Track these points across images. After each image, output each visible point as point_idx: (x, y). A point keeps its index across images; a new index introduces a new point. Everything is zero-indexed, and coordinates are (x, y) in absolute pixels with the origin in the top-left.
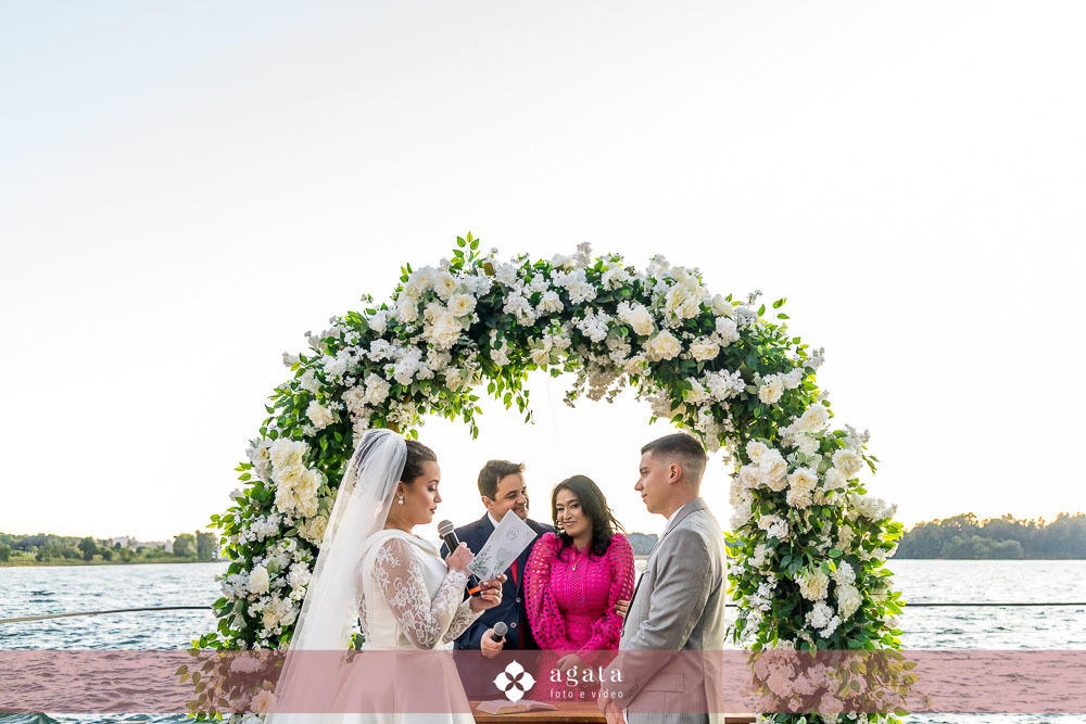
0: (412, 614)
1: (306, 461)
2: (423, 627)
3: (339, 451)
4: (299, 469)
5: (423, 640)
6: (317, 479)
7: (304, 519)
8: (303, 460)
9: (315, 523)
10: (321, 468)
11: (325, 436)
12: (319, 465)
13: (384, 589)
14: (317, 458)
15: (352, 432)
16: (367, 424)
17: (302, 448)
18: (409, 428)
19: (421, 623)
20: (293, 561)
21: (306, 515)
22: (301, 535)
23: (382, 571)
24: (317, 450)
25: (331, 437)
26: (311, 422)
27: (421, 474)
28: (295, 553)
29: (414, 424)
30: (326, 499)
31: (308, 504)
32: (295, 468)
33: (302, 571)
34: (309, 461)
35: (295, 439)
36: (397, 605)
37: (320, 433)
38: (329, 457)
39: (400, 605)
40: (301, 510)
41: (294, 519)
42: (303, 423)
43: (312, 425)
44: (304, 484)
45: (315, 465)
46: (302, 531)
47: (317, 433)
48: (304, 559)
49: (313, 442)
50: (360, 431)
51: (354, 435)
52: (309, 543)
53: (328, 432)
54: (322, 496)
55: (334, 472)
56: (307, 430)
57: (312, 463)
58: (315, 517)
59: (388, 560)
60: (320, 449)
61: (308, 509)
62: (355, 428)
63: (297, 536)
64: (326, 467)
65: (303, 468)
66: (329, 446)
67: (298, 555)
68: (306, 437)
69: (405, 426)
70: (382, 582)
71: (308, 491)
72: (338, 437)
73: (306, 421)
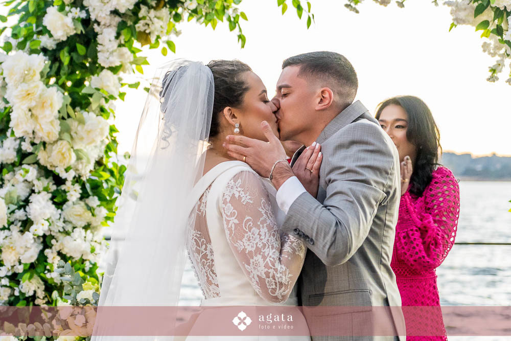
0: (261, 260)
1: (46, 77)
2: (274, 278)
3: (83, 66)
4: (37, 87)
5: (274, 290)
6: (57, 98)
7: (44, 144)
8: (42, 77)
9: (56, 149)
10: (63, 86)
11: (66, 49)
12: (60, 82)
13: (230, 230)
14: (57, 74)
15: (96, 44)
16: (114, 34)
17: (41, 62)
18: (164, 38)
19: (271, 271)
20: (33, 191)
21: (46, 140)
22: (42, 162)
23: (230, 208)
24: (57, 64)
25: (73, 50)
26: (49, 32)
27: (246, 89)
28: (36, 182)
29: (168, 33)
30: (69, 121)
31: (48, 127)
32: (32, 85)
33: (43, 203)
34: (49, 77)
35: (32, 52)
36: (245, 249)
37: (60, 45)
38: (72, 72)
39: (249, 249)
40: (40, 134)
41: (33, 144)
42: (40, 33)
43: (51, 36)
44: (42, 105)
45: (57, 83)
46: (42, 157)
47: (58, 45)
48: (46, 189)
49: (53, 55)
50: (106, 42)
51: (99, 48)
52: (51, 172)
53: (69, 44)
54: (63, 118)
55: (77, 90)
56: (45, 41)
57: (53, 80)
58: (56, 142)
59: (237, 196)
60: (61, 63)
61: (49, 133)
62: (100, 39)
63: (37, 163)
64: (69, 84)
65: (41, 85)
66: (71, 60)
67: (39, 185)
68: (45, 50)
69: (158, 37)
70: (228, 222)
71: (47, 112)
72: (81, 49)
73: (43, 31)
